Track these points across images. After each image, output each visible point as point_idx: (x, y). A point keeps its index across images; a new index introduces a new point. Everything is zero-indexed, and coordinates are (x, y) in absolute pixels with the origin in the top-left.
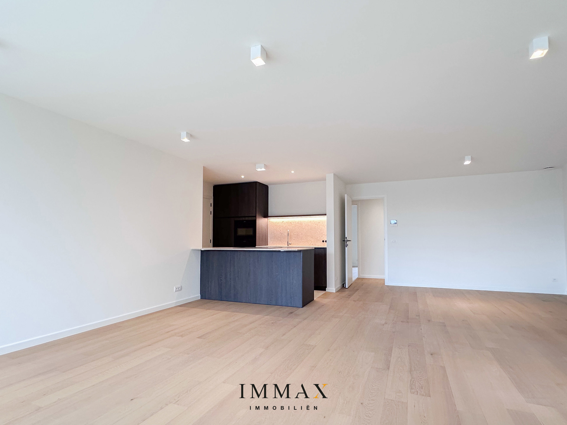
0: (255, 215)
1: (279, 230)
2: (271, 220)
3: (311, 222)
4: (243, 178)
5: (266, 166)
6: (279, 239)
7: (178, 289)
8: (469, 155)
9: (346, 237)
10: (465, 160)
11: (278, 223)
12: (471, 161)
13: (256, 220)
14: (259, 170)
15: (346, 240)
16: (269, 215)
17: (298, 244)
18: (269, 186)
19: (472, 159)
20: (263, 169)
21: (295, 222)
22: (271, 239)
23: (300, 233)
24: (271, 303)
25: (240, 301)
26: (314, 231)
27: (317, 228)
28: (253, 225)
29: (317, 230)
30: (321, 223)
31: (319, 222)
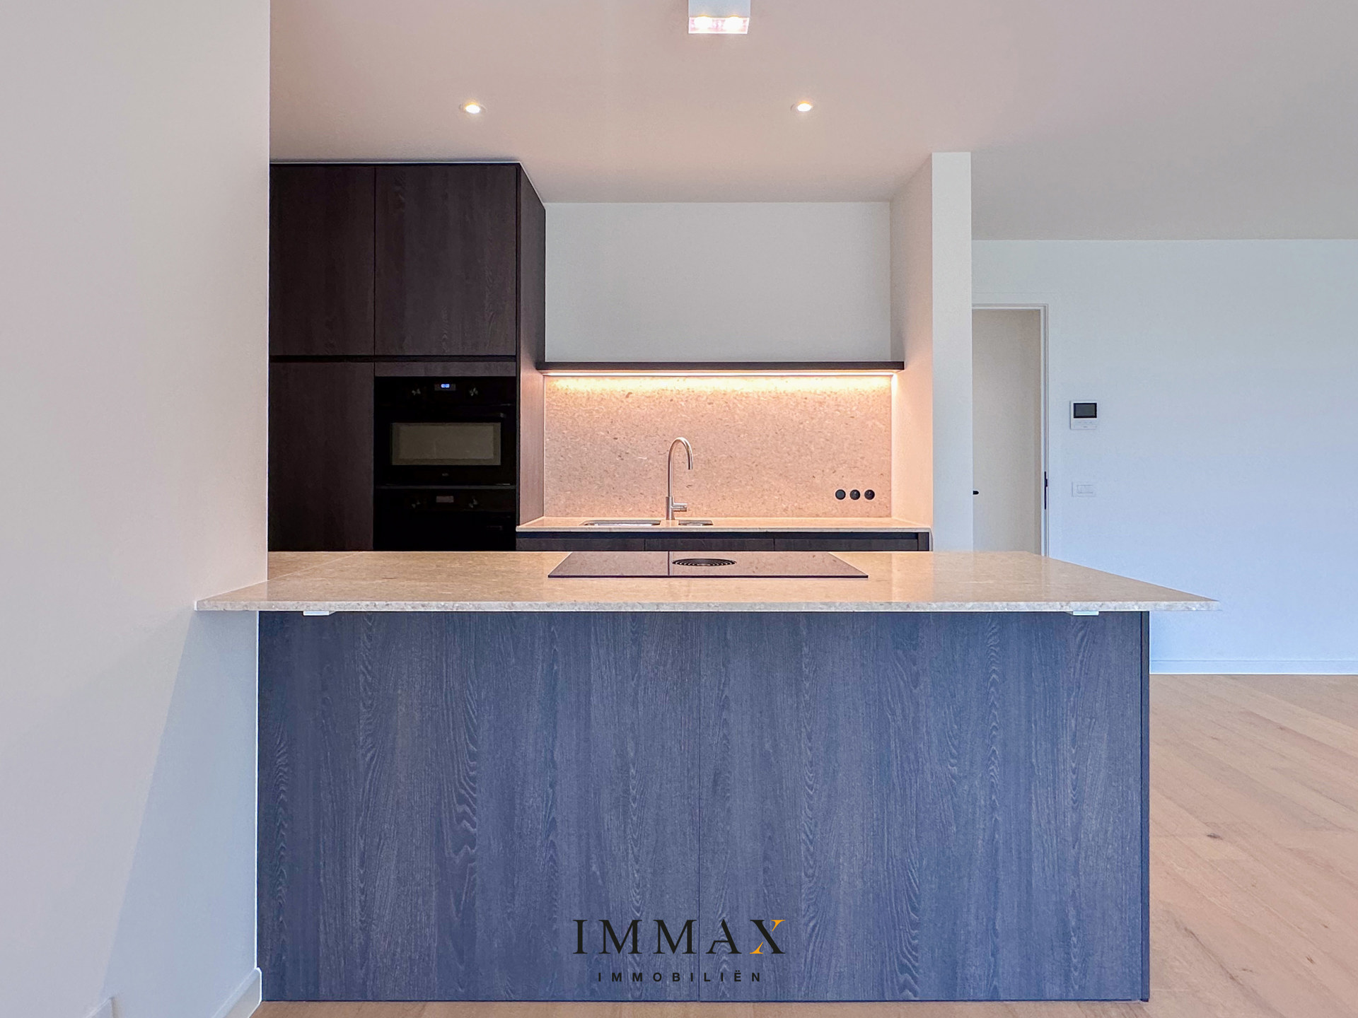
0: (513, 355)
1: (609, 437)
2: (564, 383)
11: (600, 401)
13: (518, 378)
16: (547, 358)
17: (710, 506)
21: (697, 400)
22: (560, 480)
23: (725, 456)
24: (903, 988)
26: (793, 443)
27: (812, 430)
29: (811, 442)
30: (828, 406)
31: (821, 403)
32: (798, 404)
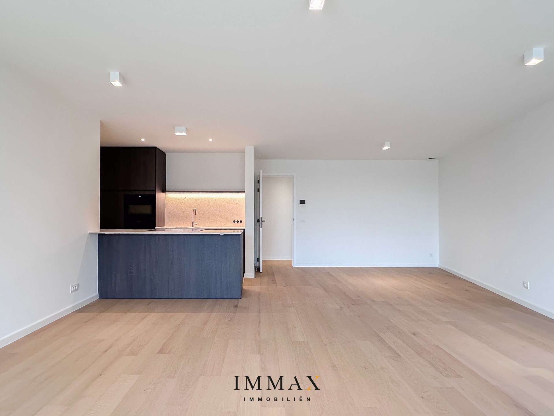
0: (154, 189)
1: (181, 208)
2: (170, 195)
3: (220, 199)
4: (143, 141)
5: (187, 131)
6: (180, 218)
7: (74, 288)
8: (389, 141)
9: (261, 217)
10: (385, 145)
11: (179, 200)
12: (389, 147)
13: (155, 195)
14: (178, 134)
15: (261, 221)
16: (167, 190)
17: (204, 224)
18: (166, 154)
19: (391, 145)
20: (184, 134)
21: (201, 199)
22: (169, 218)
23: (207, 212)
24: (201, 296)
25: (159, 298)
26: (223, 209)
27: (228, 206)
28: (152, 201)
29: (227, 209)
30: (231, 201)
31: (230, 200)
32: (224, 200)
